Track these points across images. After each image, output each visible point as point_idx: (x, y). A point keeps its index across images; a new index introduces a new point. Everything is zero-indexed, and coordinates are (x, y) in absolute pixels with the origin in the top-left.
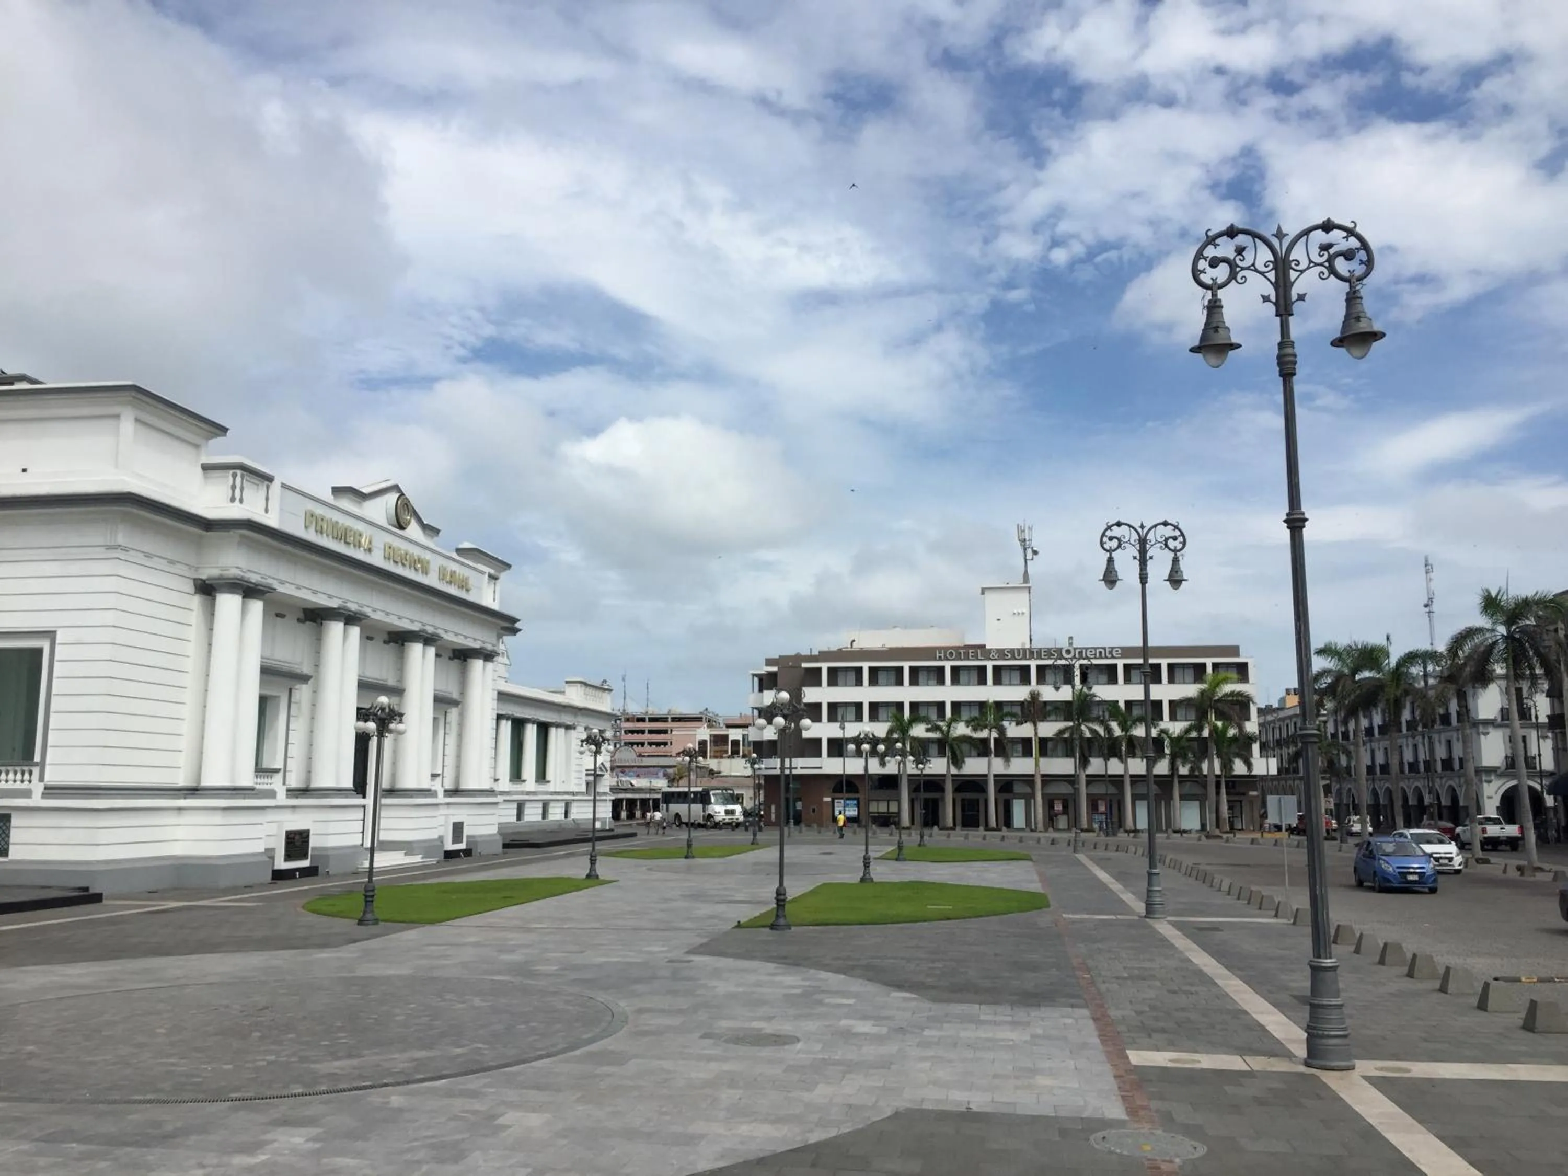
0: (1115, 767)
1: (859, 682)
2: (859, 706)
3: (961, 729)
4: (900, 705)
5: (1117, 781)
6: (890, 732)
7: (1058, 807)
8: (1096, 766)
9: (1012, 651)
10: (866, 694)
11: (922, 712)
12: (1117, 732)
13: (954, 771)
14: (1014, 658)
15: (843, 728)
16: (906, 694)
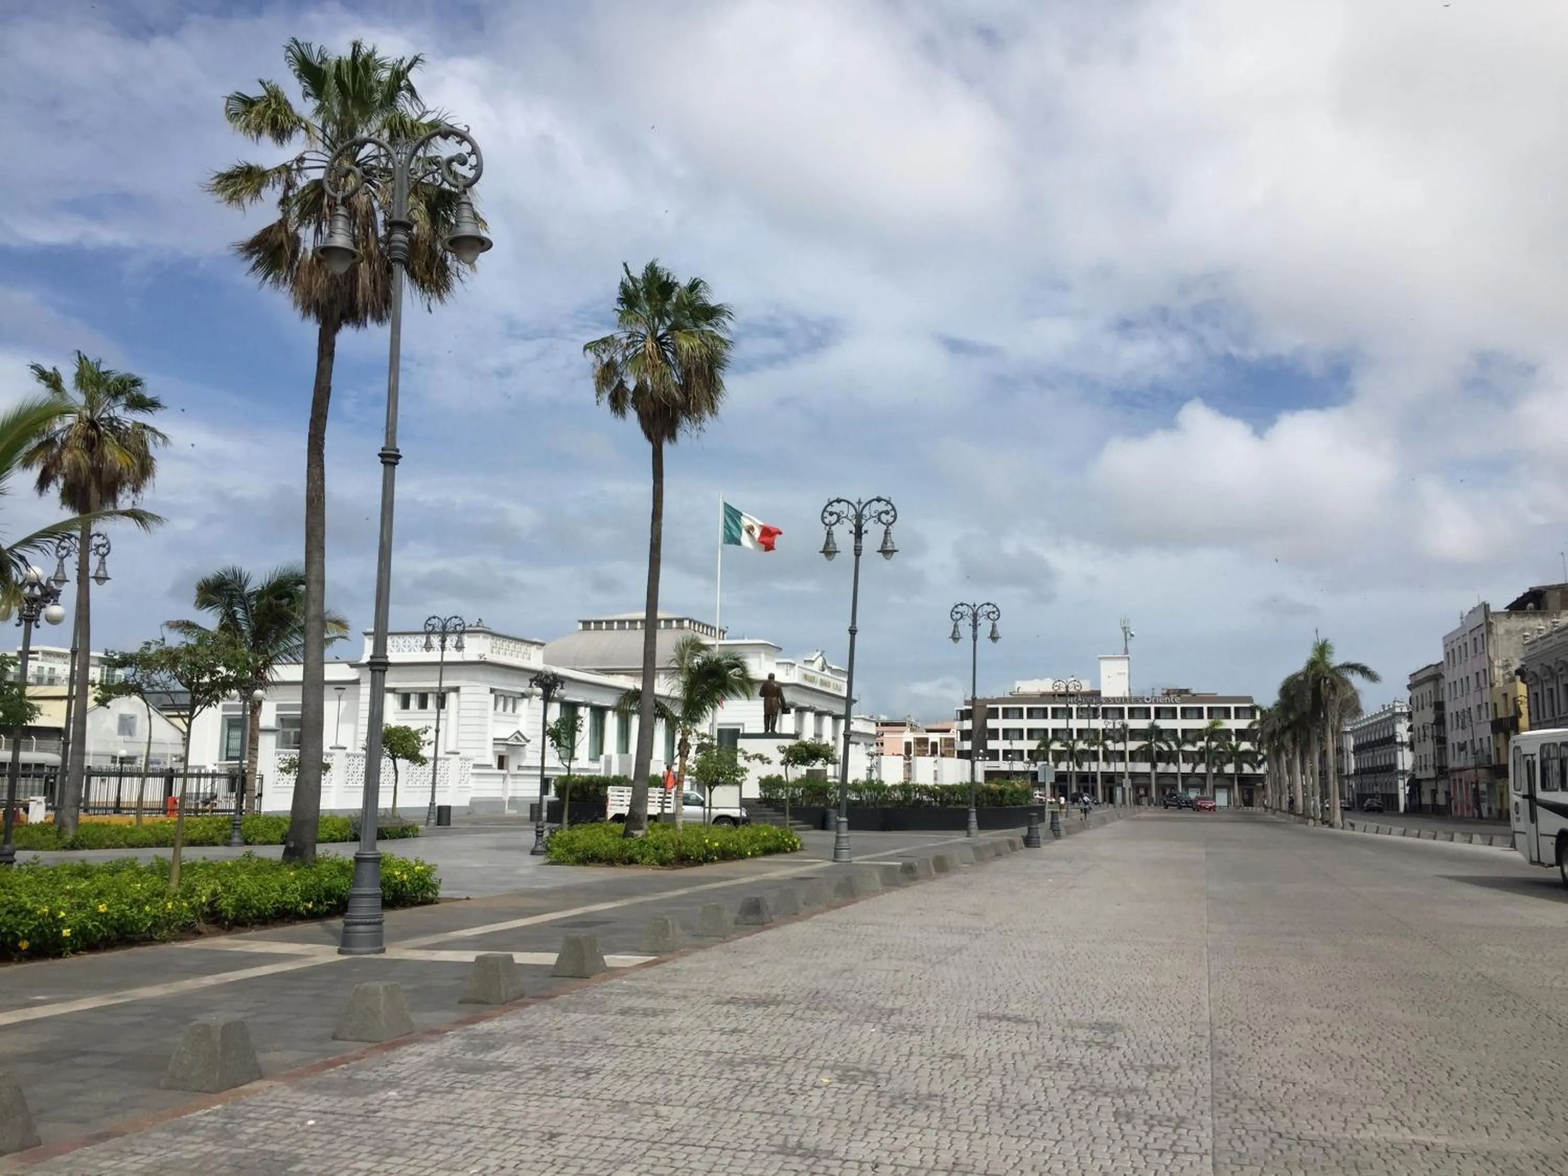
0: (1172, 768)
1: (1021, 717)
2: (1021, 731)
3: (1081, 745)
4: (1046, 731)
5: (1174, 775)
6: (1039, 746)
7: (1142, 792)
8: (1161, 767)
9: (1114, 699)
10: (1025, 724)
11: (1060, 735)
12: (1175, 748)
13: (1077, 769)
14: (1115, 703)
15: (1011, 744)
16: (1050, 724)
